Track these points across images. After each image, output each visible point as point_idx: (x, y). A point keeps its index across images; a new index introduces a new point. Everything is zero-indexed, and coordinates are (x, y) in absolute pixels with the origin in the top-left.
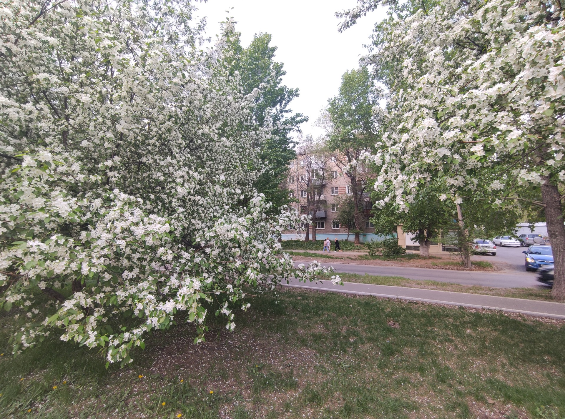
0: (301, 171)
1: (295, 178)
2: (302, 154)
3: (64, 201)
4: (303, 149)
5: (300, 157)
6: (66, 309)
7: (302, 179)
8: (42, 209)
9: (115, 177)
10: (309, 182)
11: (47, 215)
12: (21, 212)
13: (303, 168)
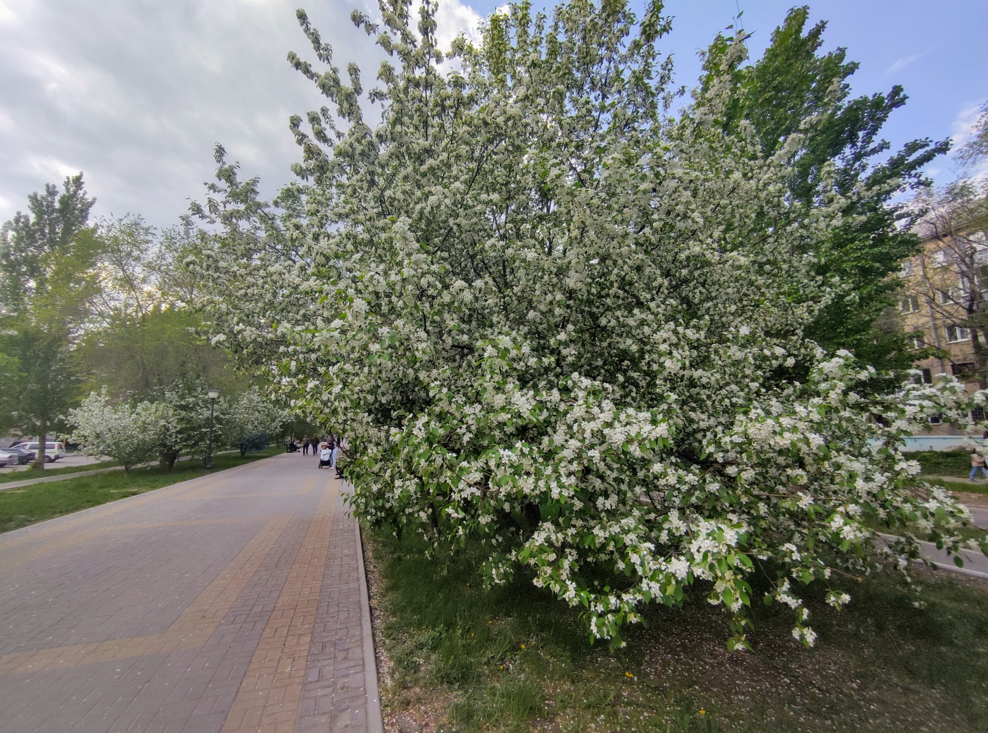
0: (937, 278)
1: (922, 300)
2: (936, 237)
3: (522, 396)
4: (938, 224)
5: (931, 246)
6: (537, 544)
7: (946, 297)
8: (503, 409)
9: (571, 355)
10: (972, 300)
11: (509, 416)
12: (483, 413)
13: (945, 269)
